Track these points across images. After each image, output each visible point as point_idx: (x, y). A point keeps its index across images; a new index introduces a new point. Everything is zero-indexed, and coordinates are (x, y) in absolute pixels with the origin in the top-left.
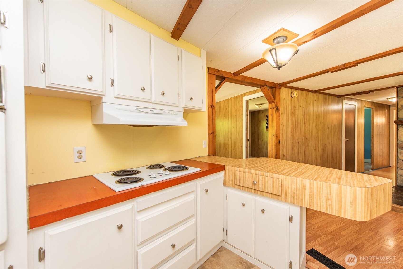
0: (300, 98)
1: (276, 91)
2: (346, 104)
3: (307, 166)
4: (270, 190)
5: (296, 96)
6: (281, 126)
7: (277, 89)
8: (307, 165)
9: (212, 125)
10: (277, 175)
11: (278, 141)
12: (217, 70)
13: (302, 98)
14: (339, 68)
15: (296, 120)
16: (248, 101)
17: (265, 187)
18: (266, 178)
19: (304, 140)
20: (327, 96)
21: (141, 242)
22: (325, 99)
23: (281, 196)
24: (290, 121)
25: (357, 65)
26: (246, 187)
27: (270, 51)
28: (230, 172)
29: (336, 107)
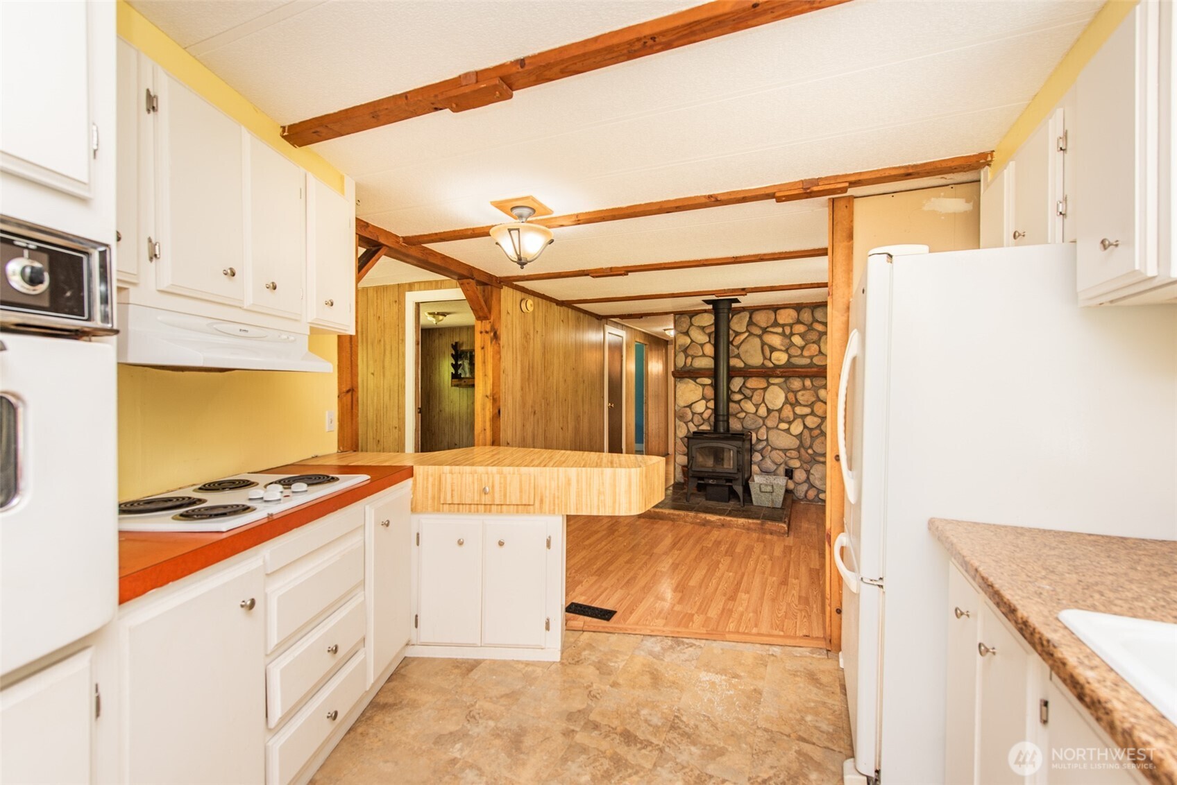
0: (536, 314)
1: (492, 292)
2: (609, 333)
3: (564, 453)
4: (514, 498)
5: (531, 309)
6: (503, 376)
7: (494, 289)
8: (563, 451)
9: (350, 368)
10: (526, 468)
11: (497, 411)
12: (362, 223)
13: (541, 314)
14: (603, 272)
15: (529, 362)
16: (418, 305)
17: (505, 495)
18: (509, 477)
19: (543, 408)
20: (582, 315)
21: (277, 645)
22: (578, 319)
23: (533, 505)
24: (519, 364)
25: (627, 275)
26: (466, 504)
27: (510, 230)
28: (427, 479)
29: (593, 336)
